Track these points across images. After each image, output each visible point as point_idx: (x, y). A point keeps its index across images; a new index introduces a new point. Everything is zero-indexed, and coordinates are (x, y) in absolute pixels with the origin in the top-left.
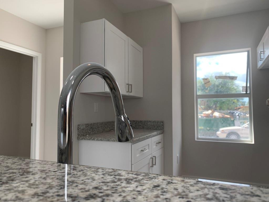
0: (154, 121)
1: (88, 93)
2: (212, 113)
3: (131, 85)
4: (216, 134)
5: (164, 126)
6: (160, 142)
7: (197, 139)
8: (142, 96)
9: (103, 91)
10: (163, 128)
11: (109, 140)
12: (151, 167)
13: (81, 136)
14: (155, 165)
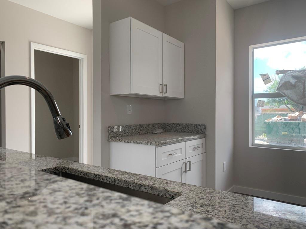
0: (195, 124)
1: (120, 95)
2: (300, 116)
3: (166, 85)
4: (303, 141)
5: (206, 130)
6: (200, 147)
7: (252, 145)
8: (182, 97)
9: (130, 93)
10: (205, 132)
11: (134, 142)
12: (184, 172)
13: (111, 138)
14: (190, 170)
